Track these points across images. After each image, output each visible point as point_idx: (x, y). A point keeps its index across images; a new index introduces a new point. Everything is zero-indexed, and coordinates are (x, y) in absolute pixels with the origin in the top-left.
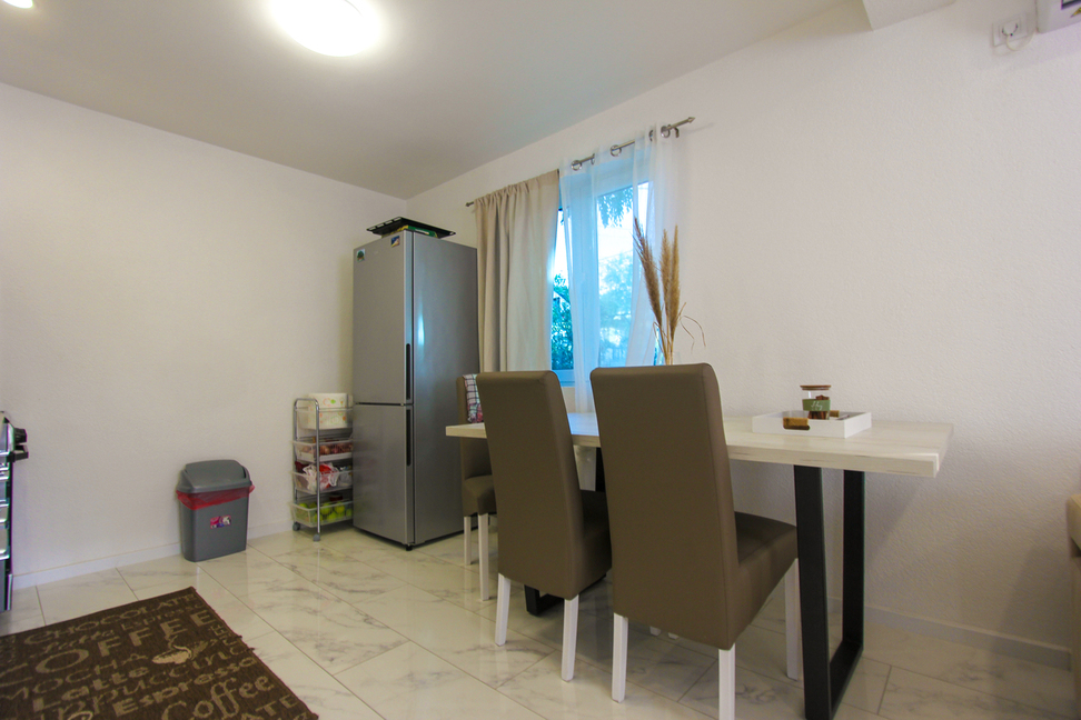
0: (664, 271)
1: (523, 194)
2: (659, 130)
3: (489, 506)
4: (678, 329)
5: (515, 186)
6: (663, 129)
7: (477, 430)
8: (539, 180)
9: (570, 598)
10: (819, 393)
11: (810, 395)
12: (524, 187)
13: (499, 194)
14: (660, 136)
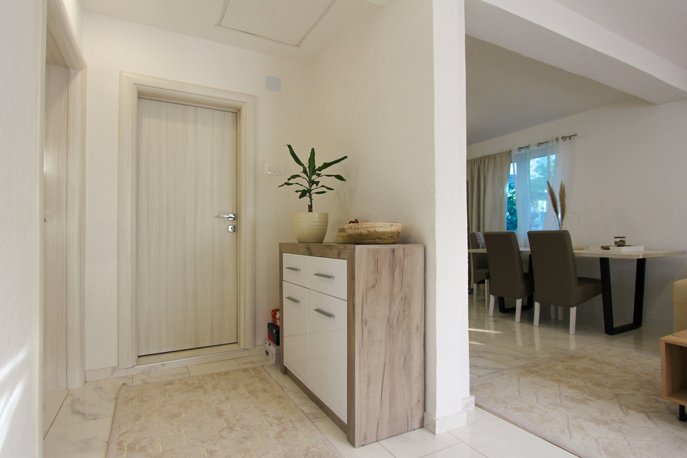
0: (560, 196)
1: (493, 160)
2: (560, 138)
3: (488, 276)
4: (565, 218)
5: (489, 156)
6: (563, 138)
7: (484, 251)
8: (501, 154)
9: (518, 299)
10: (620, 239)
11: (618, 240)
12: (493, 157)
13: (480, 159)
14: (561, 140)
